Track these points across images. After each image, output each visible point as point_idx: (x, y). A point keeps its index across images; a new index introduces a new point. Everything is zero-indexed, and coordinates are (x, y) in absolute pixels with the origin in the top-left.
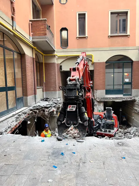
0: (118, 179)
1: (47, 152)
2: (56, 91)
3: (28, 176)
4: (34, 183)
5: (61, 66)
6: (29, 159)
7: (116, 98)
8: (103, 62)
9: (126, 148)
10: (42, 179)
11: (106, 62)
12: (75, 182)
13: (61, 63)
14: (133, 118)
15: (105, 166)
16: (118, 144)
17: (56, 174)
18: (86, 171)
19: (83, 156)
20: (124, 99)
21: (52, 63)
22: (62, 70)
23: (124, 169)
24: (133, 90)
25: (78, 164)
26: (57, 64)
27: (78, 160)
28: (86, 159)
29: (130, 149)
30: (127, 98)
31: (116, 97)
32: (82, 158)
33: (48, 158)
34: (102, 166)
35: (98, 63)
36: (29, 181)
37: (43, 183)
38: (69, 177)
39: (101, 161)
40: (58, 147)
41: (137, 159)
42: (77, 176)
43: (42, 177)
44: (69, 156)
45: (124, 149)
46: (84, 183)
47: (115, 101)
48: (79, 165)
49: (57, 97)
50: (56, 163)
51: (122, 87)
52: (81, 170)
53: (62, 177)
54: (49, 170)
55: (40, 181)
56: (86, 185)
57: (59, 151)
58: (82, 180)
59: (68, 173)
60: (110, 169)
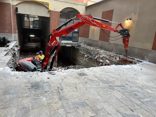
0: (89, 96)
1: (26, 86)
2: (12, 33)
3: (16, 107)
4: (26, 111)
5: (17, 8)
6: (10, 94)
7: (68, 44)
8: (58, 12)
9: (86, 76)
10: (32, 106)
11: (61, 12)
12: (61, 103)
13: (16, 5)
14: (78, 59)
15: (77, 89)
16: (80, 74)
17: (43, 101)
18: (66, 95)
19: (59, 85)
20: (73, 44)
21: (8, 3)
22: (18, 13)
23: (90, 89)
24: (79, 38)
25: (57, 91)
26: (12, 5)
27: (57, 89)
28: (62, 87)
29: (89, 77)
30: (75, 44)
31: (67, 42)
32: (59, 87)
33: (30, 90)
34: (76, 90)
35: (54, 11)
36: (19, 111)
37: (34, 109)
38: (54, 101)
39: (74, 87)
40: (34, 82)
41: (95, 82)
42: (60, 99)
43: (31, 105)
44: (48, 87)
45: (85, 77)
46: (67, 102)
47: (66, 46)
48: (59, 92)
49: (13, 40)
50: (38, 93)
51: (72, 35)
52: (62, 95)
53: (49, 102)
54: (35, 99)
55: (30, 108)
56: (70, 103)
57: (37, 84)
58: (65, 101)
59: (52, 98)
60: (81, 91)
